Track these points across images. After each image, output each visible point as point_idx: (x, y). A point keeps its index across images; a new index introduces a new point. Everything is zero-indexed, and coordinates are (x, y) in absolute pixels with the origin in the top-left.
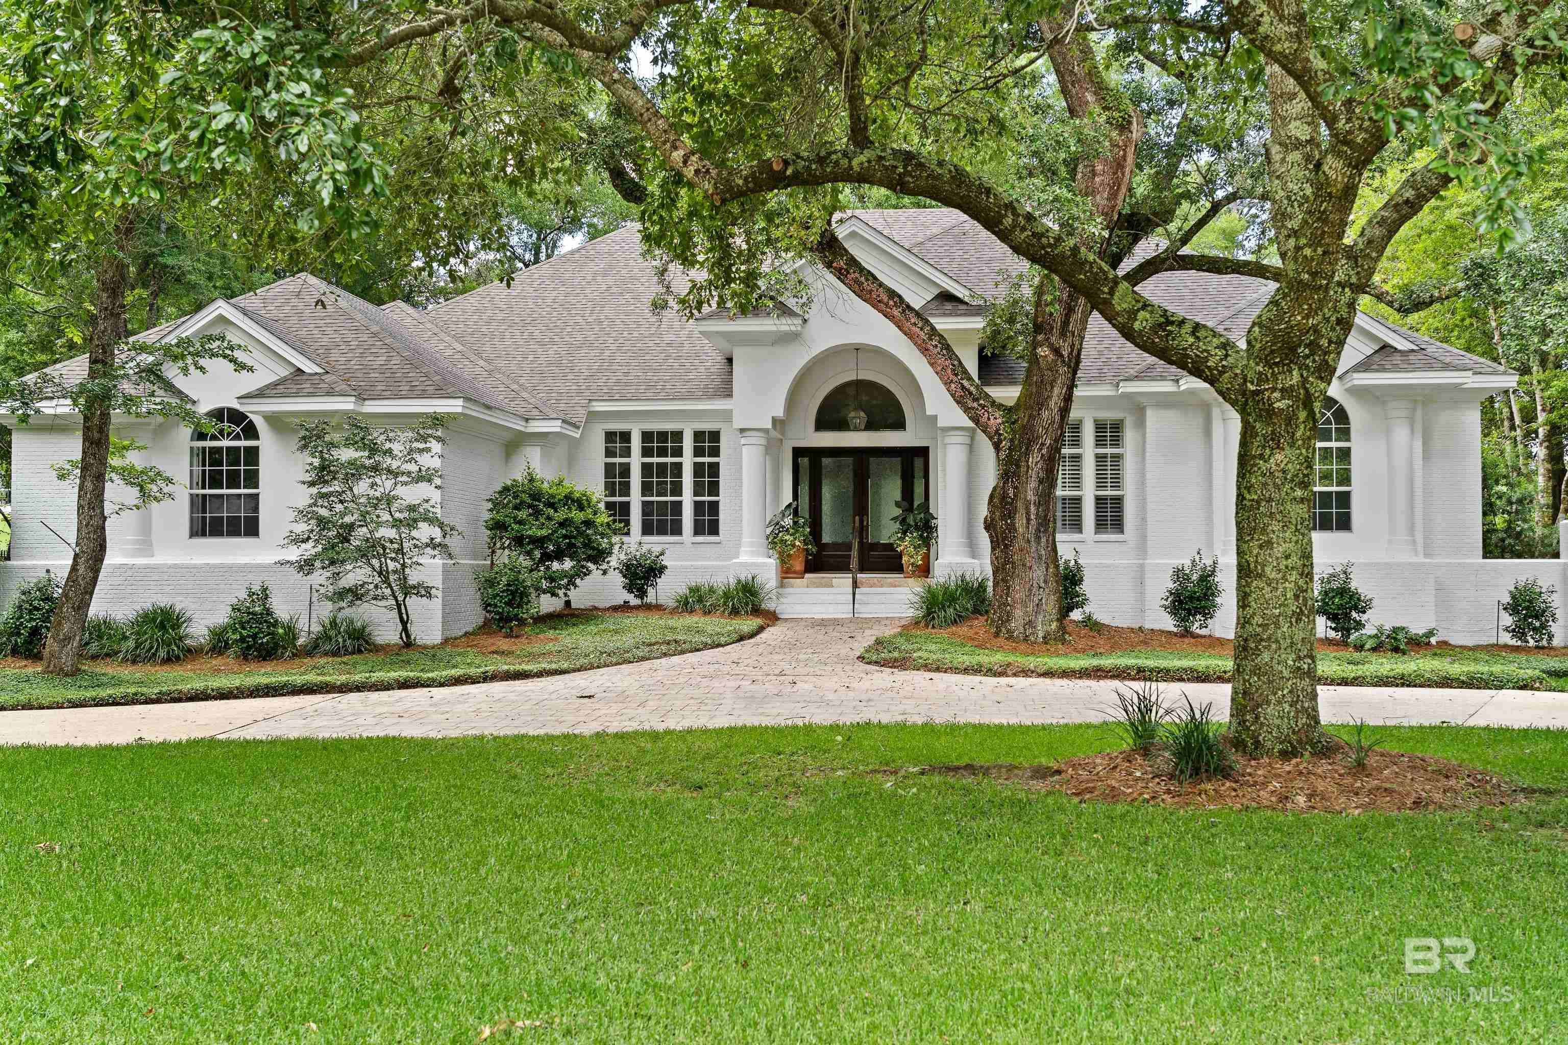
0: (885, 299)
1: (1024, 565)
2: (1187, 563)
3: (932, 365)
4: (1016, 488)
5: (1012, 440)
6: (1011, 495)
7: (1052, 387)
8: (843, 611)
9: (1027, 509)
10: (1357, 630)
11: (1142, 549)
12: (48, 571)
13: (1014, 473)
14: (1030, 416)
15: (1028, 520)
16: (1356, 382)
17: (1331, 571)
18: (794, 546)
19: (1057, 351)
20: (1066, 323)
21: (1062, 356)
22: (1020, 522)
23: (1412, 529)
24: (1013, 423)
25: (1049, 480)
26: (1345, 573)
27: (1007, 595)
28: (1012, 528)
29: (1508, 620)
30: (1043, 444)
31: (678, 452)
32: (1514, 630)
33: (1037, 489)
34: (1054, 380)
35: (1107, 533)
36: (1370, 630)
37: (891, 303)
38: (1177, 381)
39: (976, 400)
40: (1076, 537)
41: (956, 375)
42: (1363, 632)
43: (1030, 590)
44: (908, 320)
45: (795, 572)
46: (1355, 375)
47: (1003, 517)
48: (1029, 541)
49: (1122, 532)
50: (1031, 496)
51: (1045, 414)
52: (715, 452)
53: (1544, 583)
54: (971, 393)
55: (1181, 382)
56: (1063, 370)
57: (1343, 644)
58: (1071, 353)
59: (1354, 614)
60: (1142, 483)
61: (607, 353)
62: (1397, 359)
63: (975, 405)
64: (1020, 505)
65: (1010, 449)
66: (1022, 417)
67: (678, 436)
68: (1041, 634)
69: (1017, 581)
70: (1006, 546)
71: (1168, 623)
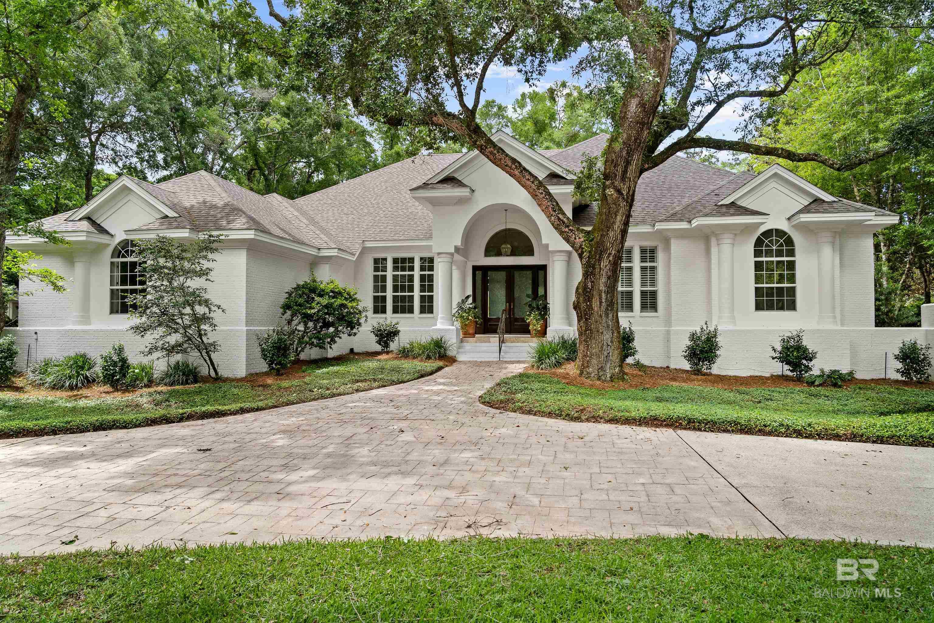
0: (510, 164)
1: (598, 331)
2: (698, 330)
3: (539, 205)
4: (593, 282)
5: (590, 252)
6: (590, 287)
7: (616, 216)
8: (494, 357)
9: (600, 296)
10: (806, 372)
11: (668, 321)
12: (36, 333)
13: (592, 273)
14: (602, 236)
15: (601, 302)
16: (802, 220)
17: (790, 335)
18: (468, 319)
19: (619, 191)
20: (625, 172)
21: (622, 194)
22: (595, 304)
23: (834, 308)
24: (591, 241)
25: (613, 278)
26: (799, 336)
27: (587, 350)
28: (590, 307)
29: (900, 365)
30: (610, 254)
31: (412, 269)
32: (902, 372)
33: (606, 283)
34: (618, 211)
35: (647, 312)
36: (816, 372)
37: (514, 166)
38: (690, 222)
39: (568, 226)
40: (630, 314)
41: (555, 211)
42: (811, 373)
43: (602, 347)
44: (524, 176)
45: (469, 334)
46: (802, 215)
47: (585, 301)
48: (601, 316)
49: (656, 311)
50: (602, 288)
51: (611, 234)
52: (431, 268)
53: (921, 343)
54: (564, 222)
55: (693, 222)
56: (623, 204)
57: (799, 380)
58: (628, 193)
59: (804, 362)
60: (668, 282)
61: (378, 218)
62: (826, 206)
63: (567, 230)
64: (595, 293)
65: (589, 257)
66: (597, 236)
67: (412, 260)
68: (609, 376)
69: (593, 341)
70: (586, 319)
71: (686, 366)
